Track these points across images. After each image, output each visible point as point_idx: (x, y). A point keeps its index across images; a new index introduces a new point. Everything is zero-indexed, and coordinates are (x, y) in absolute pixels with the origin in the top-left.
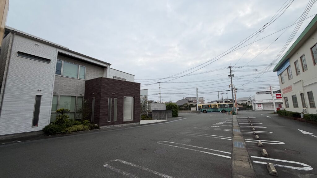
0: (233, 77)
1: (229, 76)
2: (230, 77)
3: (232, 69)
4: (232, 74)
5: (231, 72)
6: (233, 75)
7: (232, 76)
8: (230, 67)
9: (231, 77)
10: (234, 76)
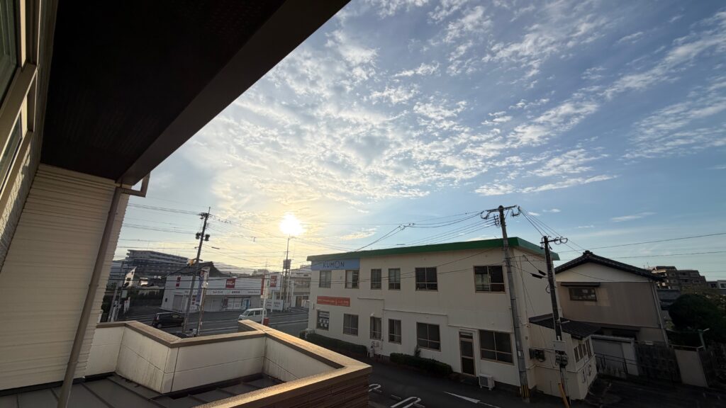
0: (207, 240)
1: (198, 235)
2: (199, 240)
3: (207, 221)
4: (206, 233)
5: (204, 228)
6: (208, 236)
7: (204, 238)
8: (206, 216)
9: (202, 240)
10: (209, 239)
